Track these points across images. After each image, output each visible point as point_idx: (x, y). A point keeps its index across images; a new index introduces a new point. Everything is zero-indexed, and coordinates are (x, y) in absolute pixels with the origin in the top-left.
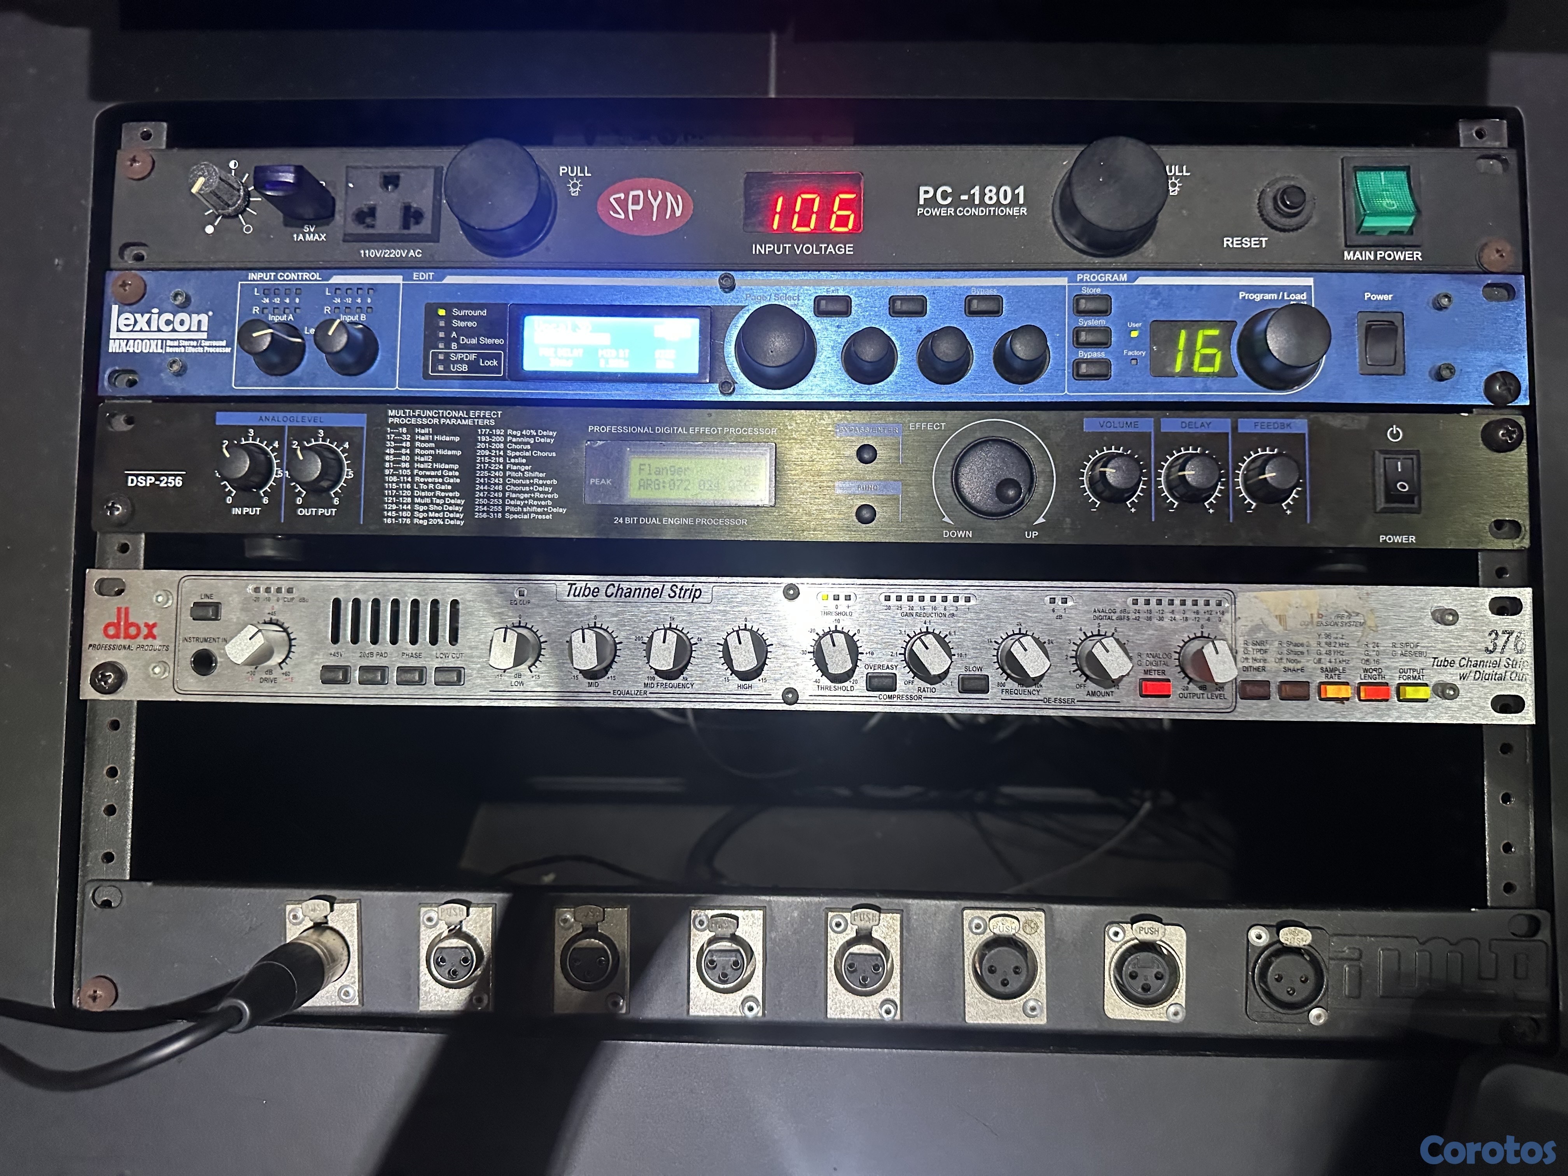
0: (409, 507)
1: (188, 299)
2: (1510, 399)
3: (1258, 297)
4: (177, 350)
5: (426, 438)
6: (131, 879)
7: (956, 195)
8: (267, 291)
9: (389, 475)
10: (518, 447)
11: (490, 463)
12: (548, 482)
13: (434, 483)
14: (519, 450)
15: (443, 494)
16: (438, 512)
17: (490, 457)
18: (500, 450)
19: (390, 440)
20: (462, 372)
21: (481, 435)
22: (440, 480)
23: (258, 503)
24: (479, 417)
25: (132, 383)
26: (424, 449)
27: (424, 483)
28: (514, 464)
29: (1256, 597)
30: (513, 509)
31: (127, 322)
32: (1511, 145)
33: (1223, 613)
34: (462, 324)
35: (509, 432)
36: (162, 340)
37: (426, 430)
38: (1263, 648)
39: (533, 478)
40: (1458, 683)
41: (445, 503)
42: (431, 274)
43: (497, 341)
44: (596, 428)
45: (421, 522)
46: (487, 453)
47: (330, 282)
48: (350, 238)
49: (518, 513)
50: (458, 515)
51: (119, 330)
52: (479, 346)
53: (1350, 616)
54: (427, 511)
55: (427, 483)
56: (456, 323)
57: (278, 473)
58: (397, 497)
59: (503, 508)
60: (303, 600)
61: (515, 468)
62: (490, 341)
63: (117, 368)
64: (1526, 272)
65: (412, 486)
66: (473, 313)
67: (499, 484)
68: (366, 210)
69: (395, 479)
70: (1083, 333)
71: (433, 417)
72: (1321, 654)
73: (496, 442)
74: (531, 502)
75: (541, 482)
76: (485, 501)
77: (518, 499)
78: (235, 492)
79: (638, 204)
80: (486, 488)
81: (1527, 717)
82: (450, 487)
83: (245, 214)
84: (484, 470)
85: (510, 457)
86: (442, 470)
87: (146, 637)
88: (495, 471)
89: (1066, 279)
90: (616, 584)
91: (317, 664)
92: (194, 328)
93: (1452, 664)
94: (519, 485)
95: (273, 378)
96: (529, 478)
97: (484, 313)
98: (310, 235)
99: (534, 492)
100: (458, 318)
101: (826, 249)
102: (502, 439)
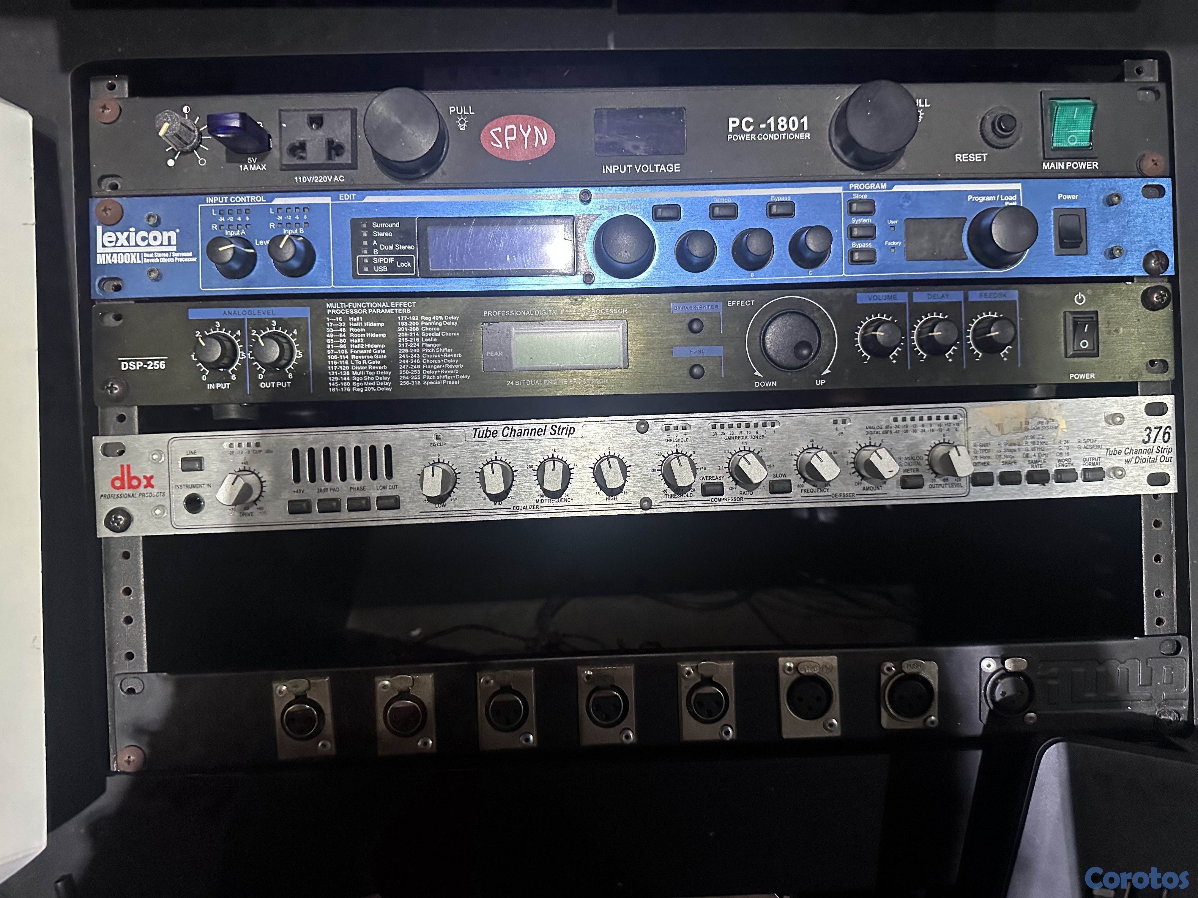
0: (348, 379)
1: (159, 220)
2: (1162, 271)
3: (982, 199)
4: (153, 261)
5: (358, 324)
6: (149, 672)
7: (756, 124)
8: (222, 212)
9: (330, 355)
10: (430, 329)
11: (409, 343)
12: (455, 356)
13: (367, 360)
14: (431, 332)
15: (374, 368)
16: (371, 381)
17: (409, 337)
18: (416, 332)
19: (330, 327)
20: (383, 272)
21: (401, 321)
22: (371, 357)
23: (229, 380)
24: (398, 307)
25: (118, 288)
26: (357, 333)
27: (359, 359)
28: (428, 343)
29: (980, 411)
30: (429, 377)
31: (110, 239)
32: (1161, 80)
33: (958, 425)
34: (381, 234)
35: (423, 317)
36: (140, 253)
37: (358, 319)
39: (443, 353)
40: (1124, 466)
41: (376, 375)
42: (354, 195)
43: (409, 247)
44: (490, 312)
45: (358, 390)
46: (406, 334)
47: (273, 203)
48: (285, 168)
49: (433, 380)
50: (387, 384)
52: (395, 252)
54: (363, 381)
55: (361, 360)
56: (376, 234)
57: (241, 355)
58: (338, 371)
59: (422, 377)
60: (269, 451)
61: (428, 345)
62: (403, 248)
63: (105, 277)
64: (1172, 175)
65: (349, 362)
66: (388, 225)
67: (417, 359)
68: (297, 144)
69: (335, 357)
70: (856, 229)
71: (362, 308)
72: (1028, 450)
73: (413, 326)
74: (442, 371)
75: (449, 356)
76: (407, 372)
77: (432, 369)
78: (208, 371)
79: (513, 135)
80: (407, 361)
81: (1173, 487)
82: (379, 362)
83: (199, 149)
84: (405, 348)
85: (425, 337)
86: (372, 349)
87: (146, 487)
88: (413, 348)
89: (841, 188)
90: (510, 427)
91: (285, 499)
92: (166, 242)
93: (1119, 452)
94: (432, 359)
95: (234, 281)
96: (440, 353)
97: (397, 225)
98: (254, 166)
99: (444, 364)
100: (377, 229)
101: (659, 168)
102: (417, 324)
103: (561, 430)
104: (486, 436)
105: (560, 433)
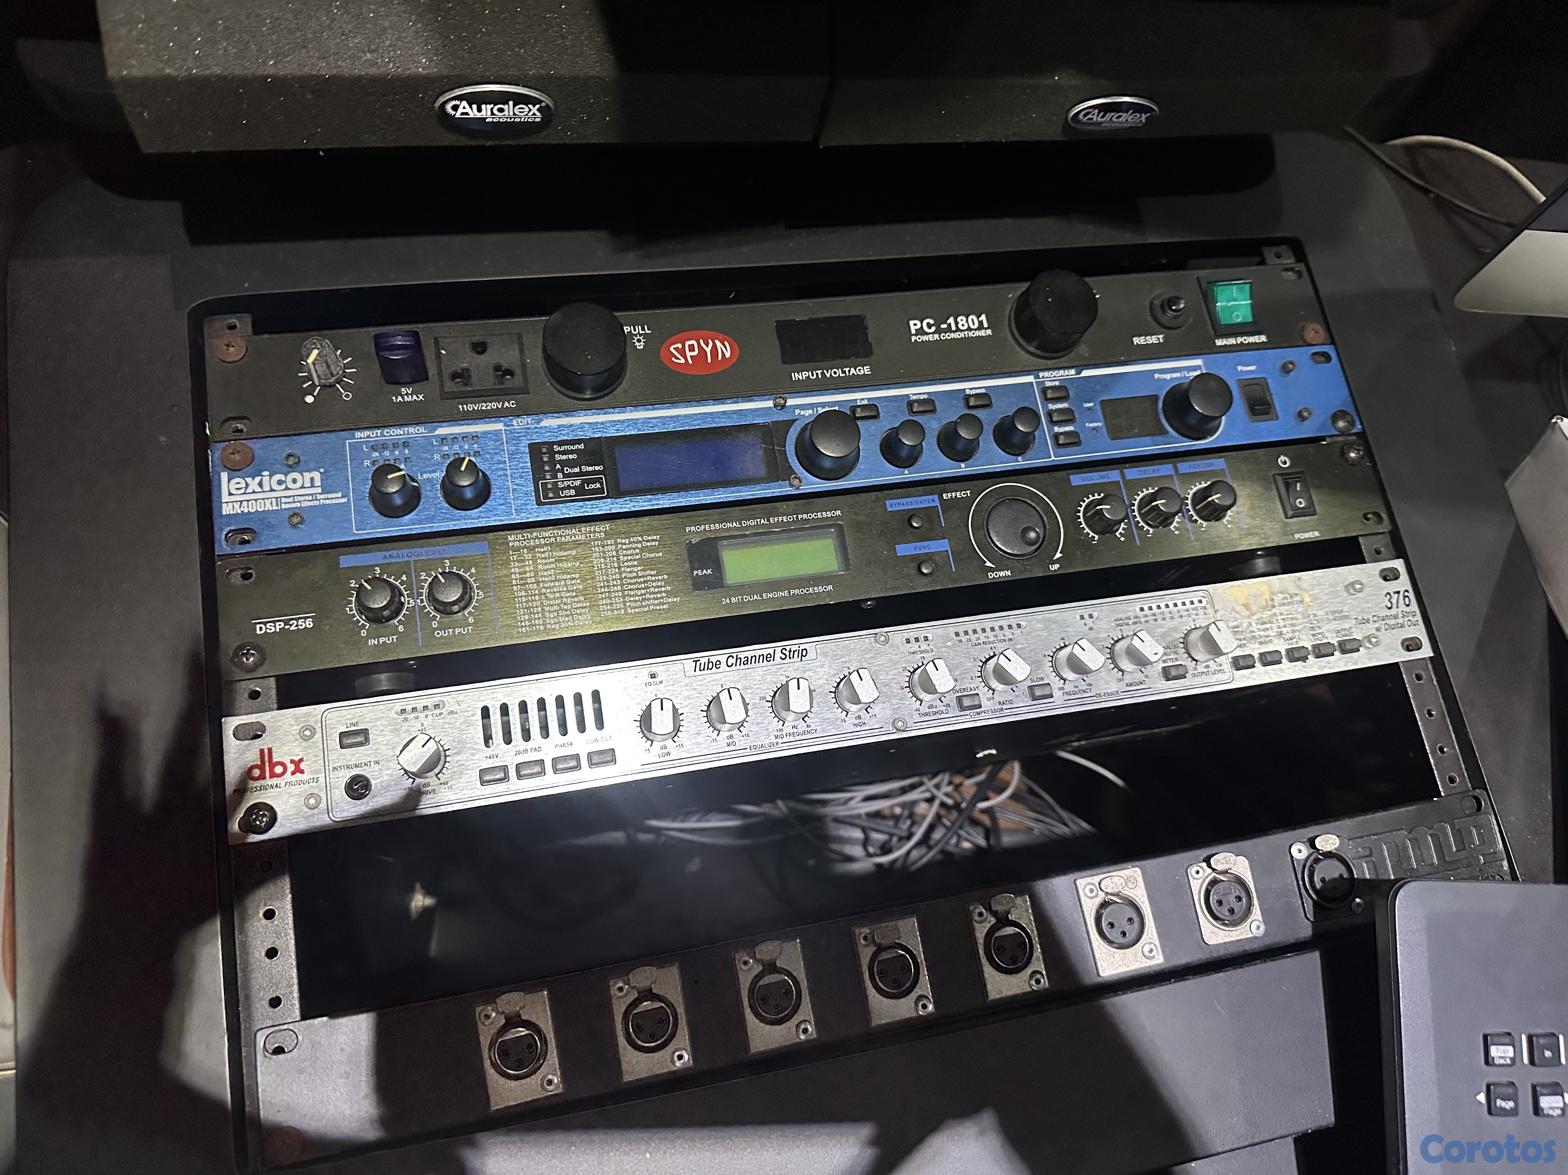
0: (540, 616)
1: (299, 460)
4: (293, 505)
5: (546, 554)
6: (302, 1019)
7: (937, 324)
8: (375, 446)
9: (517, 591)
10: (629, 552)
11: (606, 569)
12: (660, 578)
13: (560, 592)
14: (630, 555)
15: (569, 600)
16: (568, 615)
17: (605, 563)
18: (613, 556)
19: (514, 561)
20: (571, 496)
21: (595, 547)
22: (565, 589)
23: (395, 632)
24: (590, 532)
25: (247, 541)
26: (546, 564)
27: (551, 593)
28: (628, 567)
29: (1224, 593)
30: (633, 605)
31: (238, 486)
32: (1299, 260)
33: (1205, 608)
34: (564, 457)
36: (277, 498)
37: (545, 548)
39: (646, 576)
40: (1377, 634)
41: (572, 608)
42: (529, 419)
43: (597, 468)
44: (693, 528)
45: (553, 626)
46: (602, 561)
47: (436, 433)
48: (446, 396)
49: (639, 608)
50: (585, 616)
51: (230, 494)
52: (581, 474)
53: (1291, 597)
54: (558, 617)
55: (553, 593)
56: (558, 457)
57: (408, 602)
58: (528, 608)
59: (625, 605)
60: (452, 713)
61: (629, 570)
62: (590, 469)
63: (233, 528)
64: (1333, 342)
65: (540, 597)
66: (572, 447)
67: (617, 585)
68: (461, 371)
69: (523, 593)
70: (1055, 415)
71: (550, 537)
72: (1278, 628)
73: (608, 551)
74: (648, 596)
75: (653, 578)
76: (608, 601)
77: (637, 596)
78: (368, 624)
79: (694, 350)
81: (1426, 651)
82: (574, 594)
83: (343, 385)
84: (603, 575)
85: (623, 562)
86: (565, 580)
87: (293, 773)
88: (612, 574)
89: (1032, 377)
91: (473, 769)
93: (1368, 621)
94: (634, 584)
95: (394, 520)
96: (643, 577)
97: (582, 446)
98: (411, 397)
99: (649, 588)
100: (559, 452)
101: (849, 371)
102: (613, 547)
103: (792, 653)
104: (708, 669)
105: (791, 656)
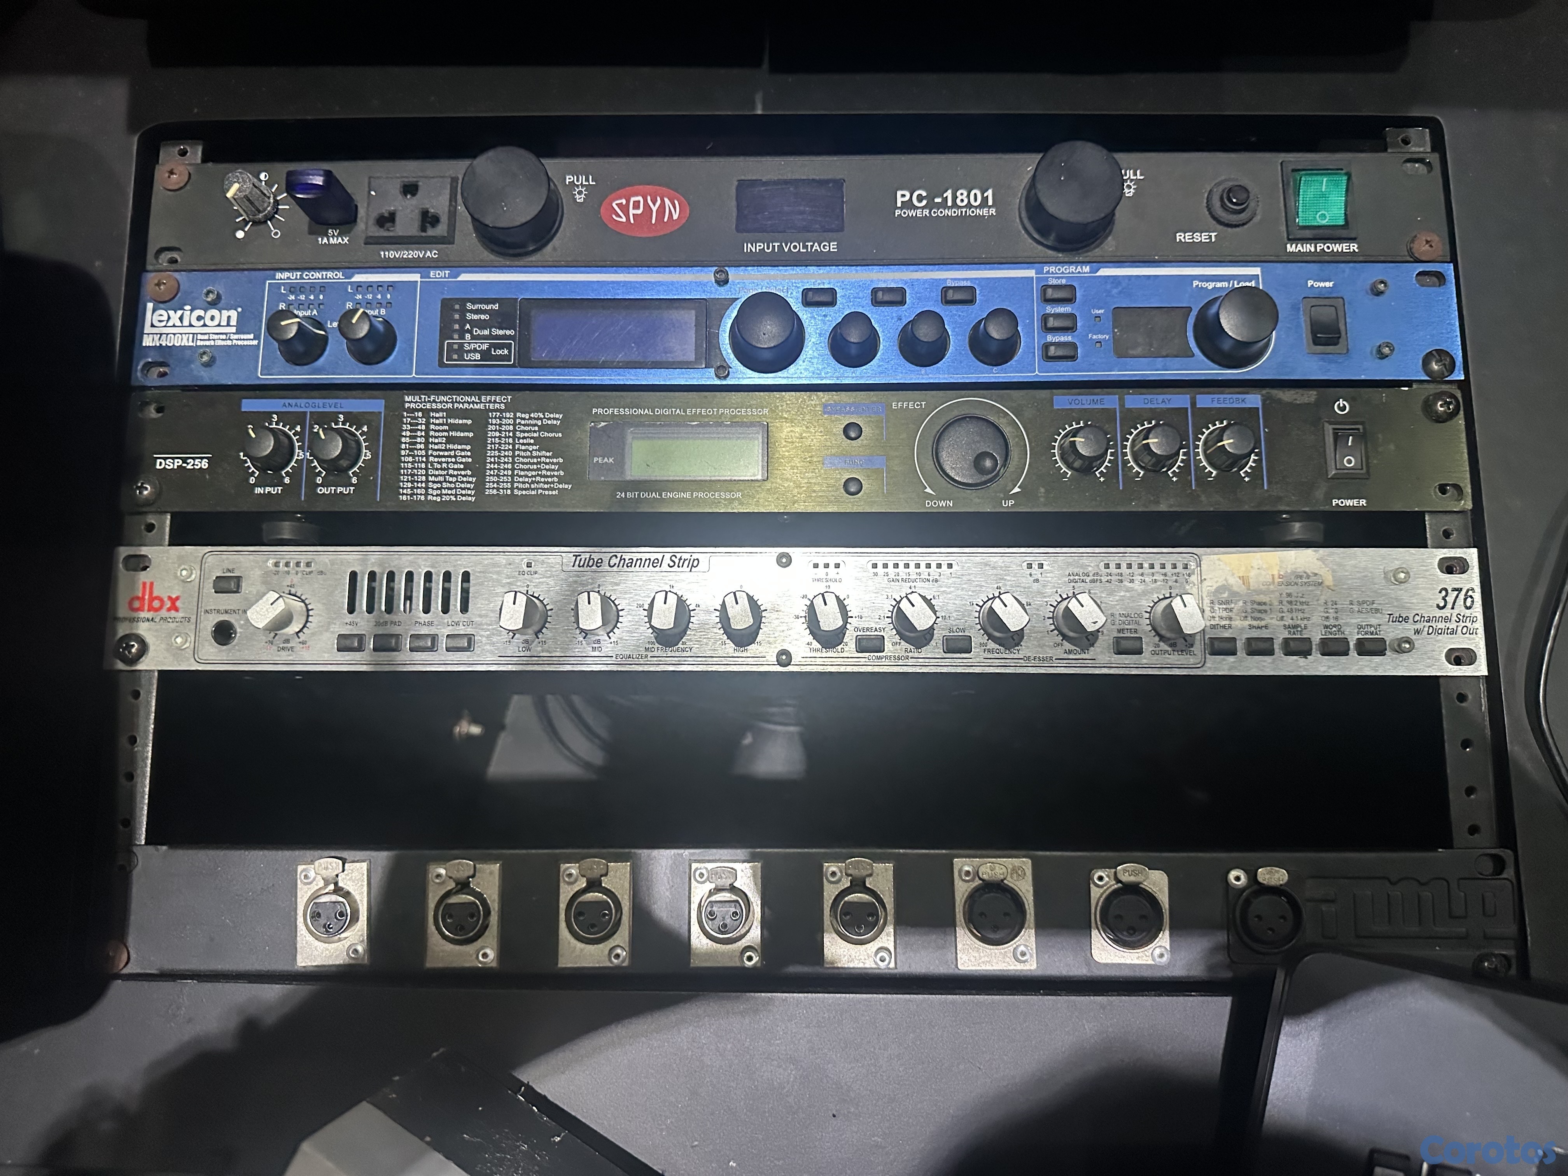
0: (424, 485)
1: (219, 297)
2: (1446, 374)
3: (1210, 285)
4: (207, 343)
5: (441, 421)
6: (146, 843)
7: (930, 198)
8: (293, 289)
9: (404, 456)
10: (527, 428)
11: (500, 444)
12: (555, 460)
13: (448, 463)
14: (528, 432)
15: (456, 473)
16: (451, 489)
17: (500, 438)
18: (509, 431)
19: (406, 424)
20: (475, 360)
21: (492, 418)
22: (453, 460)
23: (281, 483)
24: (490, 402)
25: (163, 375)
26: (439, 431)
27: (438, 462)
28: (523, 444)
29: (1219, 560)
30: (521, 486)
31: (161, 318)
32: (1434, 149)
33: (1189, 575)
34: (476, 317)
35: (518, 414)
36: (193, 334)
37: (441, 414)
38: (1228, 606)
39: (540, 457)
40: (1414, 637)
41: (457, 481)
42: (447, 272)
43: (508, 332)
44: (600, 411)
45: (435, 498)
46: (498, 434)
47: (353, 280)
48: (370, 241)
49: (526, 489)
50: (469, 492)
51: (152, 326)
52: (490, 337)
53: (1308, 576)
54: (440, 489)
55: (440, 463)
56: (470, 316)
57: (299, 455)
58: (413, 475)
59: (512, 485)
60: (321, 573)
61: (523, 448)
62: (501, 332)
63: (150, 360)
64: (1454, 260)
65: (426, 465)
66: (486, 307)
67: (508, 463)
68: (386, 215)
69: (410, 459)
70: (1051, 319)
71: (447, 402)
72: (1283, 612)
73: (505, 425)
74: (538, 479)
75: (548, 460)
76: (495, 479)
77: (526, 476)
78: (258, 473)
80: (496, 466)
81: (1481, 668)
82: (462, 466)
83: (274, 220)
84: (495, 450)
85: (519, 438)
86: (455, 450)
87: (169, 610)
88: (505, 450)
89: (1034, 271)
90: (619, 555)
91: (333, 632)
92: (224, 323)
93: (1406, 619)
94: (527, 464)
95: (298, 367)
96: (537, 457)
97: (496, 307)
98: (335, 239)
99: (541, 470)
100: (471, 311)
101: (812, 246)
102: (511, 421)
103: (682, 562)
104: (588, 565)
105: (681, 565)
